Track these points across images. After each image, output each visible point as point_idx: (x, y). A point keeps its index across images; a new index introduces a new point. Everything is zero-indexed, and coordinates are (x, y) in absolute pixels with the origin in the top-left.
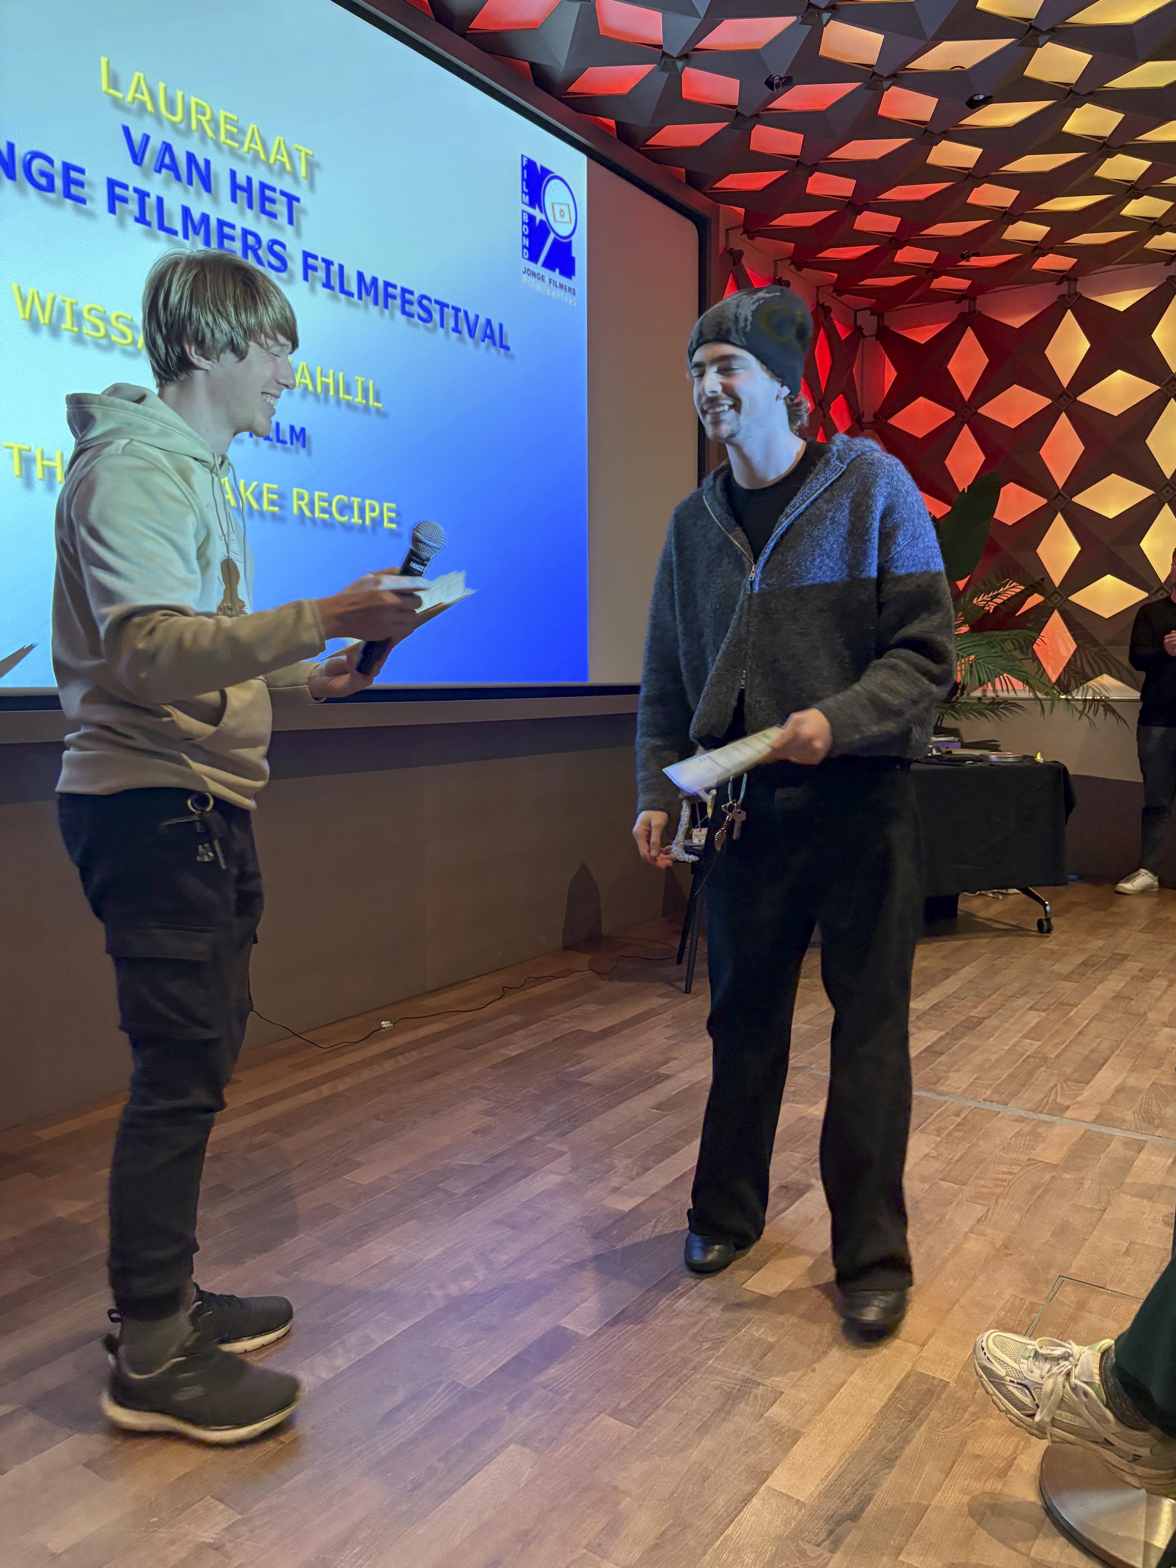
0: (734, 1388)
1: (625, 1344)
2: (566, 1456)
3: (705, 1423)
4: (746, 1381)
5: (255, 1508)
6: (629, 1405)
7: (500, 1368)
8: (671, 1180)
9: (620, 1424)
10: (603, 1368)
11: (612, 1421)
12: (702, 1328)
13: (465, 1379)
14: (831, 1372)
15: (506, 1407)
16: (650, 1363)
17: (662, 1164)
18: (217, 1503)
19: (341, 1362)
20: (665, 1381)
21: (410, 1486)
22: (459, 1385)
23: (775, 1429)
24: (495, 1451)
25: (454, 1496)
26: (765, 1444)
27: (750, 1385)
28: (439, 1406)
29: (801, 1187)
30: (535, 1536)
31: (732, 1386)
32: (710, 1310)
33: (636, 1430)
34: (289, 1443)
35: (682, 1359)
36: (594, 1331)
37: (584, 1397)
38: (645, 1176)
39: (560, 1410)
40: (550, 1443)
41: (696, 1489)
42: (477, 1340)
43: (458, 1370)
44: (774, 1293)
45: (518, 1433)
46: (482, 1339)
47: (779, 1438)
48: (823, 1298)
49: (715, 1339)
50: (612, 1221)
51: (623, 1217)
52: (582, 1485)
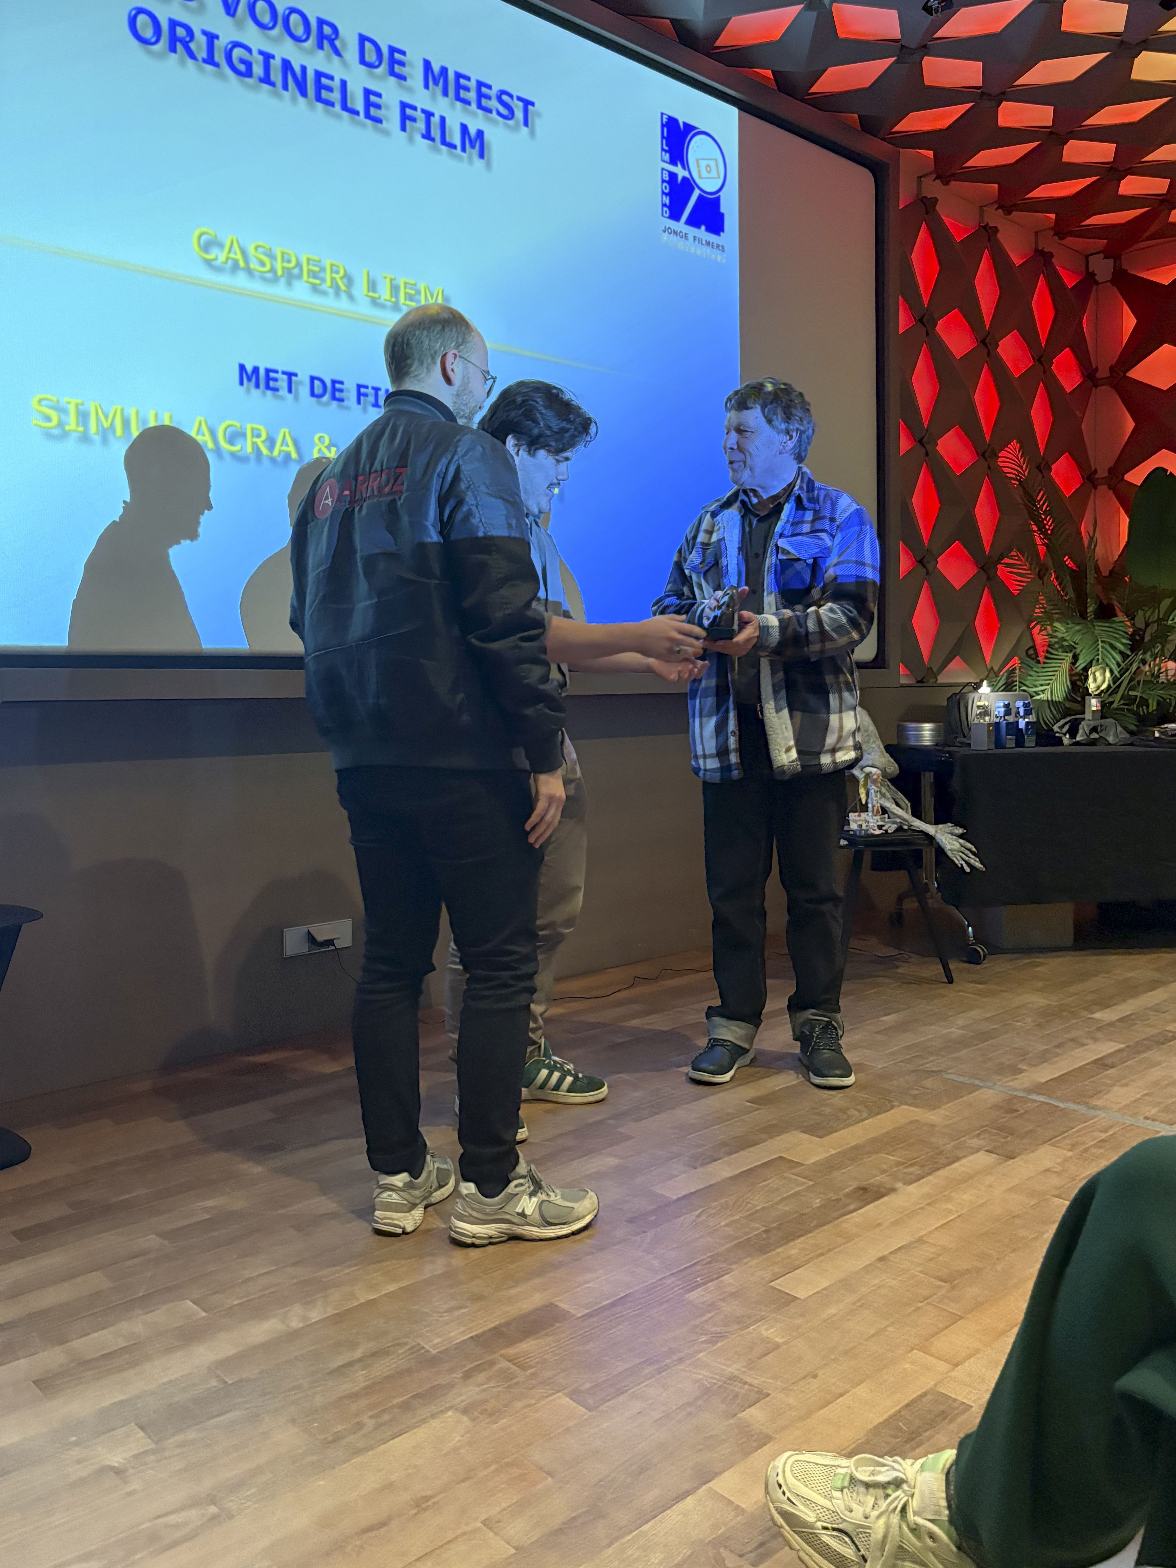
0: (715, 1384)
1: (614, 1327)
2: (501, 1429)
3: (667, 1416)
4: (733, 1378)
5: (171, 1440)
6: (591, 1388)
7: (472, 1337)
8: (737, 1172)
9: (575, 1404)
10: (578, 1349)
11: (566, 1400)
12: (706, 1321)
13: (431, 1344)
14: (833, 1380)
15: (461, 1375)
16: (633, 1350)
17: (734, 1156)
18: (139, 1430)
19: (315, 1315)
20: (641, 1369)
21: (330, 1439)
22: (423, 1348)
23: (745, 1430)
25: (370, 1453)
26: (725, 1445)
27: (734, 1383)
28: (393, 1366)
29: (883, 1190)
30: (435, 1503)
31: (714, 1381)
32: (724, 1304)
33: (589, 1413)
34: (232, 1384)
35: (670, 1349)
36: (587, 1311)
37: (549, 1374)
38: (712, 1165)
39: (517, 1384)
40: (491, 1415)
41: (628, 1480)
42: (461, 1308)
43: (429, 1334)
44: (801, 1294)
45: (462, 1401)
46: (466, 1307)
47: (744, 1440)
48: (859, 1304)
49: (717, 1333)
50: (655, 1207)
51: (668, 1204)
52: (506, 1460)
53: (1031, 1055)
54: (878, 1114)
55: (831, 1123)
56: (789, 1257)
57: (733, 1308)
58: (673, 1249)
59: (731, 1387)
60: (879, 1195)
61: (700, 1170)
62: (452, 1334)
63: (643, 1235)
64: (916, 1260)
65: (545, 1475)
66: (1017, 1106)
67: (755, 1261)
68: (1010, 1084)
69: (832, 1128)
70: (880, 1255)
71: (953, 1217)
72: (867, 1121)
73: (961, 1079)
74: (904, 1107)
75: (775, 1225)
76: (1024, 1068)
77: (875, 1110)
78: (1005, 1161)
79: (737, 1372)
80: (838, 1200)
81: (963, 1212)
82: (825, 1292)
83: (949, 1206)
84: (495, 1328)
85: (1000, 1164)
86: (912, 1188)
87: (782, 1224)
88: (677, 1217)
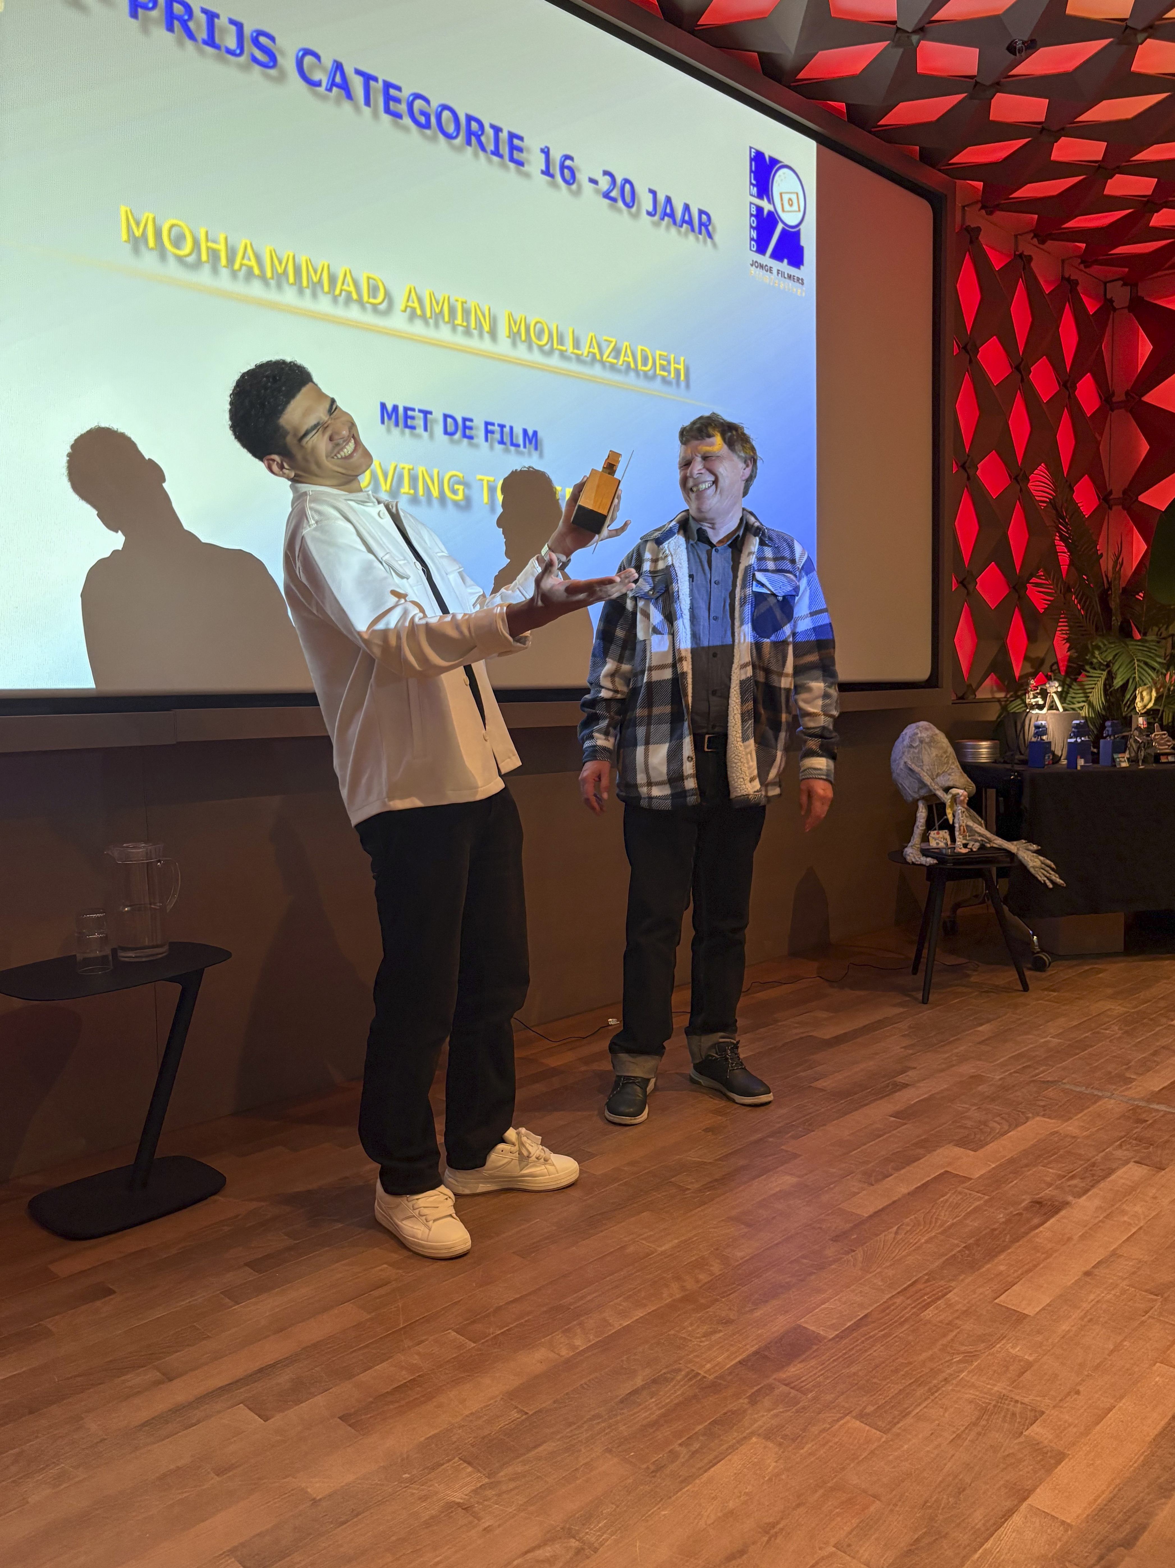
0: (989, 1403)
1: (870, 1348)
2: (810, 1454)
3: (959, 1436)
4: (1002, 1397)
5: (502, 1474)
6: (876, 1411)
7: (740, 1362)
8: (912, 1188)
9: (867, 1428)
10: (846, 1371)
11: (858, 1422)
12: (952, 1340)
13: (704, 1370)
14: (1097, 1396)
15: (746, 1401)
16: (896, 1371)
17: (903, 1171)
18: (465, 1465)
19: (580, 1343)
20: (914, 1390)
21: (652, 1468)
22: (699, 1374)
23: (1036, 1447)
24: (738, 1442)
25: (697, 1481)
26: (1025, 1463)
27: (1006, 1402)
28: (679, 1393)
29: (1057, 1203)
30: (782, 1529)
31: (987, 1401)
32: (961, 1323)
33: (885, 1436)
34: (532, 1415)
35: (932, 1370)
36: (837, 1333)
37: (829, 1397)
38: (884, 1182)
39: (804, 1408)
40: (794, 1440)
41: (951, 1501)
42: (715, 1332)
43: (697, 1360)
44: (1030, 1311)
45: (761, 1427)
46: (720, 1331)
47: (1041, 1457)
48: (1086, 1320)
49: (968, 1352)
50: (851, 1225)
51: (863, 1222)
52: (829, 1485)
53: (1133, 1063)
54: (1017, 1126)
55: (978, 1136)
56: (1001, 1273)
57: (968, 1326)
58: (889, 1267)
59: (1005, 1406)
60: (1054, 1209)
61: (877, 1186)
62: (719, 1359)
63: (853, 1254)
64: (1121, 1274)
65: (872, 1498)
66: (1144, 1116)
67: (970, 1279)
68: (1126, 1093)
69: (981, 1141)
70: (1085, 1269)
71: (1134, 1230)
72: (1011, 1134)
73: (1078, 1089)
74: (1038, 1118)
75: (971, 1241)
76: (1132, 1077)
77: (1013, 1122)
78: (1158, 1172)
79: (1004, 1391)
80: (1020, 1214)
81: (1142, 1224)
82: (1050, 1308)
83: (1126, 1218)
84: (756, 1353)
85: (1154, 1175)
86: (1083, 1201)
87: (978, 1240)
88: (877, 1235)
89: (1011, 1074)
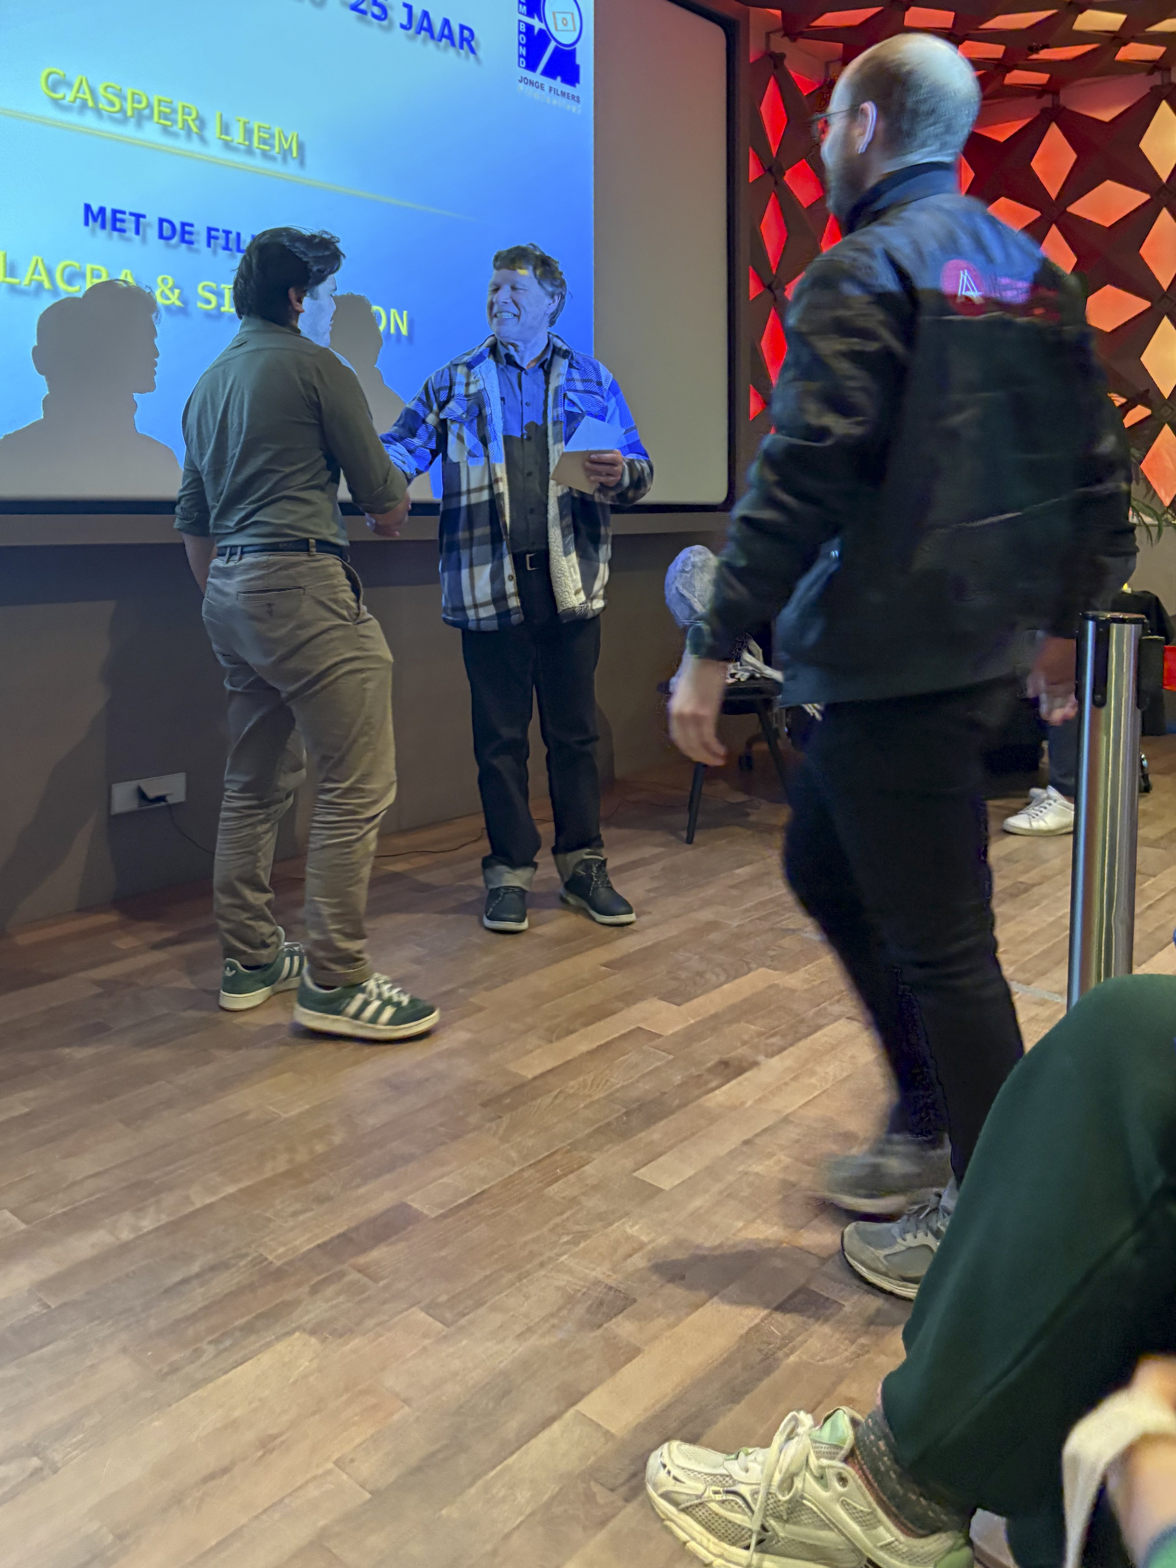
0: (580, 1291)
1: (472, 1228)
2: (353, 1352)
3: (530, 1330)
4: (598, 1283)
6: (449, 1300)
7: (319, 1246)
8: (594, 1046)
9: (430, 1319)
10: (435, 1255)
11: (422, 1315)
12: (568, 1219)
13: (274, 1254)
15: (308, 1290)
16: (491, 1255)
17: (590, 1028)
19: (146, 1224)
20: (502, 1275)
21: (165, 1370)
22: (266, 1259)
23: (611, 1342)
24: (277, 1338)
25: (210, 1386)
26: (593, 1360)
27: (600, 1289)
28: (235, 1281)
29: (745, 1064)
30: (283, 1442)
31: (578, 1288)
32: (586, 1199)
33: (447, 1329)
34: (56, 1309)
35: (531, 1252)
36: (442, 1211)
37: (401, 1285)
38: (567, 1038)
39: (368, 1298)
40: (341, 1336)
41: (491, 1405)
42: (306, 1211)
43: (271, 1243)
44: (666, 1184)
45: (310, 1320)
46: (312, 1210)
47: (611, 1354)
48: (725, 1194)
49: (580, 1232)
50: (510, 1087)
51: (523, 1085)
52: (360, 1387)
54: (735, 978)
55: (689, 989)
56: (652, 1143)
57: (594, 1203)
58: (530, 1137)
59: (596, 1294)
60: (740, 1070)
61: (557, 1045)
62: (297, 1243)
63: (498, 1121)
64: (782, 1142)
65: (402, 1404)
67: (617, 1148)
69: (690, 994)
70: (746, 1138)
71: (818, 1092)
72: (725, 987)
74: (762, 970)
75: (635, 1106)
77: (734, 975)
79: (601, 1277)
80: (699, 1076)
81: (828, 1087)
82: (690, 1181)
83: (813, 1080)
84: (343, 1235)
86: (775, 1061)
87: (641, 1106)
88: (534, 1099)
89: (751, 921)
